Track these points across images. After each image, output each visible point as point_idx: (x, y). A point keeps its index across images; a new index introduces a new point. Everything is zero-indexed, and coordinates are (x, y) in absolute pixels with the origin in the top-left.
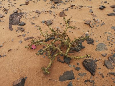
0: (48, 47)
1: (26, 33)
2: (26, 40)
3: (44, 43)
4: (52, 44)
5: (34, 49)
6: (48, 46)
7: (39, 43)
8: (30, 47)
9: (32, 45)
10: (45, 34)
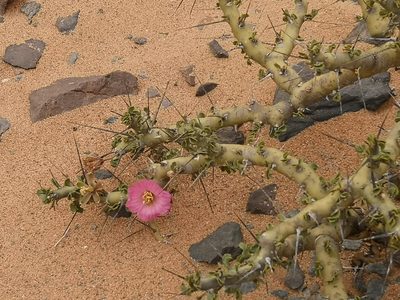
0: (325, 203)
1: (46, 32)
2: (49, 107)
3: (275, 153)
4: (374, 165)
5: (149, 226)
6: (315, 187)
7: (214, 157)
8: (103, 194)
9: (127, 172)
10: (283, 48)
